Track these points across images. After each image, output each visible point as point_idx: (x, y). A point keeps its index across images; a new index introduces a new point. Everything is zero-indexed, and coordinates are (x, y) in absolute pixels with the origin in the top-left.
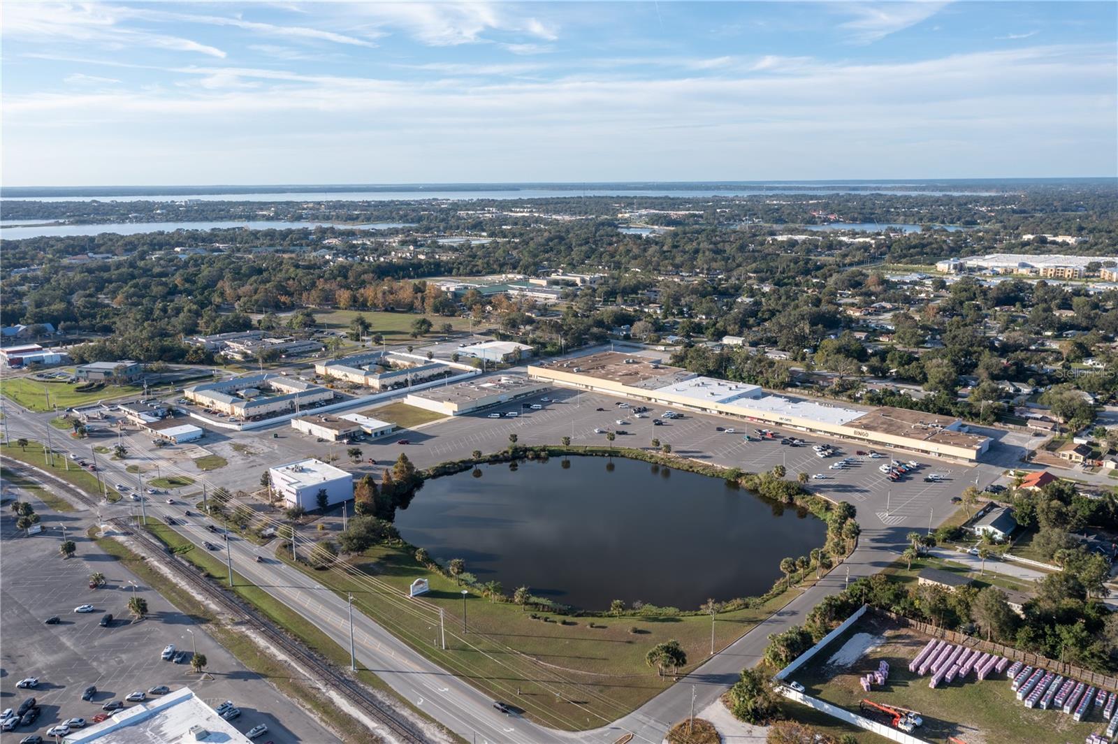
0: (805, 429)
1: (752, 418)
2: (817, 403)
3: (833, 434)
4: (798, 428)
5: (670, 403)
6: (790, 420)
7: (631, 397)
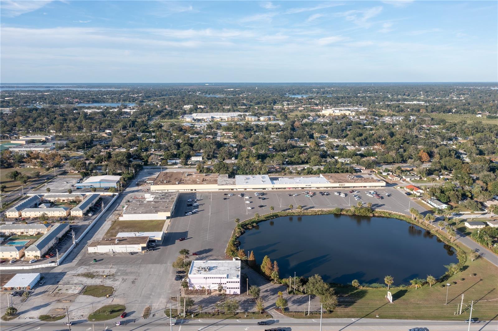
0: (315, 188)
1: (289, 188)
2: (302, 177)
3: (327, 188)
4: (312, 188)
5: (246, 189)
6: (311, 185)
7: (222, 190)
